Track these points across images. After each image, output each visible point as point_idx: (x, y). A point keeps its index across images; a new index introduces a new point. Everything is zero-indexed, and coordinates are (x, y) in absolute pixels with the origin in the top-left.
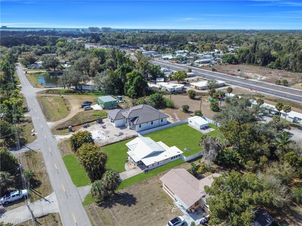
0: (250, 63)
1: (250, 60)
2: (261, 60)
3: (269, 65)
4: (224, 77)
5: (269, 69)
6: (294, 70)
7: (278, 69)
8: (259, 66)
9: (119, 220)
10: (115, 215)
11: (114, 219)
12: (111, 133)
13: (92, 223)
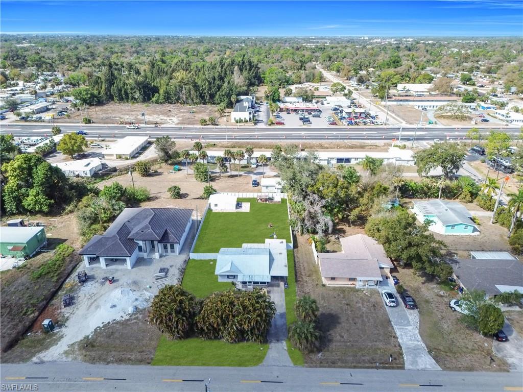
0: (121, 99)
1: (120, 94)
2: (140, 93)
3: (154, 99)
4: (123, 129)
5: (156, 104)
6: (190, 101)
7: (169, 103)
8: (137, 102)
9: (357, 341)
10: (347, 342)
11: (352, 345)
12: (145, 280)
13: (350, 367)
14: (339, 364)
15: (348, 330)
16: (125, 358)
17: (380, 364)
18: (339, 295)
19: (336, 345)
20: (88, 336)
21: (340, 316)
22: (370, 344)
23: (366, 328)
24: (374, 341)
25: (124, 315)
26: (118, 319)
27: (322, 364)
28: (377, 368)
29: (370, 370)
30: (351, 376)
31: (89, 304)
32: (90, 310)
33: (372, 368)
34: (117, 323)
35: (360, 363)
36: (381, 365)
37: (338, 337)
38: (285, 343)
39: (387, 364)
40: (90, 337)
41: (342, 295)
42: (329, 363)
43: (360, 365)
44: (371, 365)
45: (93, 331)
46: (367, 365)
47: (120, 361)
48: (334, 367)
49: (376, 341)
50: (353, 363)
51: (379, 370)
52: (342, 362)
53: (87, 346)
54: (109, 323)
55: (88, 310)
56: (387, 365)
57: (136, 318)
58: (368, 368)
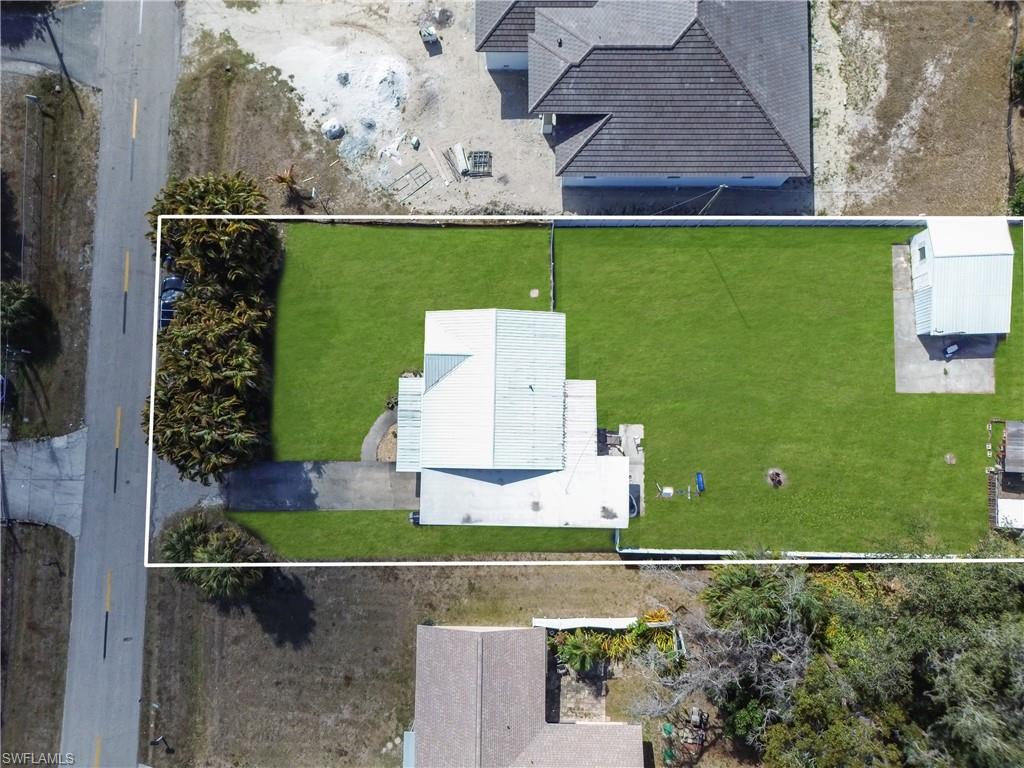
9: (223, 675)
10: (221, 649)
11: (213, 661)
12: (441, 124)
13: (147, 641)
14: (157, 619)
15: (255, 659)
16: (188, 162)
17: (157, 712)
18: (385, 662)
19: (214, 620)
20: (252, 61)
21: (306, 650)
22: (215, 703)
23: (263, 709)
24: (223, 716)
25: (316, 116)
26: (304, 107)
27: (157, 579)
28: (145, 701)
29: (138, 684)
30: (125, 640)
31: (351, 19)
32: (335, 28)
33: (146, 690)
34: (293, 109)
35: (161, 666)
36: (153, 713)
37: (233, 632)
38: (221, 502)
39: (156, 726)
40: (251, 66)
41: (385, 670)
42: (161, 598)
43: (155, 665)
44: (154, 689)
45: (268, 65)
46: (154, 681)
47: (181, 154)
48: (148, 607)
49: (221, 721)
50: (160, 651)
51: (139, 704)
52: (163, 627)
53: (228, 70)
54: (292, 90)
55: (332, 24)
56: (152, 726)
57: (306, 147)
58: (146, 681)
